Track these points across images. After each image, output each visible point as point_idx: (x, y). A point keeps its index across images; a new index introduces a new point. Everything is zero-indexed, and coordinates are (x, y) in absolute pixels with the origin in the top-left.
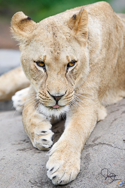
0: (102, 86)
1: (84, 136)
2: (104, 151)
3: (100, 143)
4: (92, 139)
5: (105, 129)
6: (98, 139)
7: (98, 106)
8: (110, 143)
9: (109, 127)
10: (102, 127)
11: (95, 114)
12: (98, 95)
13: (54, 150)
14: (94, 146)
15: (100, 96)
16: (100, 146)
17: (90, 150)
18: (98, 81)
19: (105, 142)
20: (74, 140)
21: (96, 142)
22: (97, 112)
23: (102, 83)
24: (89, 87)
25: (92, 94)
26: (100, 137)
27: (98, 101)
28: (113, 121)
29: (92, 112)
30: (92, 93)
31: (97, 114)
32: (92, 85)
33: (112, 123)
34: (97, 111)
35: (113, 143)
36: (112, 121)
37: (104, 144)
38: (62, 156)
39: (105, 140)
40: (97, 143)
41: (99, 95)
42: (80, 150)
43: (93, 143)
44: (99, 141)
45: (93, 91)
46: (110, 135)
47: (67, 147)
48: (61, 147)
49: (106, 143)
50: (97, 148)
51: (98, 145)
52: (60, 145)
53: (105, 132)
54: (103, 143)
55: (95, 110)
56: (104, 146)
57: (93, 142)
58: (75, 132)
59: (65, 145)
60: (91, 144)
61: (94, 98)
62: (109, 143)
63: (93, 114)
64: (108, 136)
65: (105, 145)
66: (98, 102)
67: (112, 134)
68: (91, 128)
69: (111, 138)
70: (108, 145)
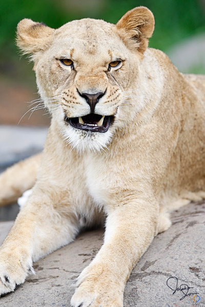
0: (157, 177)
1: (132, 258)
2: (159, 285)
3: (154, 272)
4: (142, 266)
5: (161, 250)
6: (150, 265)
7: (156, 209)
8: (169, 272)
9: (168, 247)
10: (156, 248)
11: (152, 223)
12: (153, 191)
13: (84, 278)
14: (144, 276)
15: (157, 193)
16: (153, 277)
17: (138, 283)
18: (147, 169)
19: (160, 271)
20: (116, 263)
21: (147, 271)
22: (155, 220)
23: (156, 172)
24: (133, 178)
25: (142, 189)
26: (153, 263)
27: (155, 201)
28: (174, 238)
29: (149, 221)
30: (141, 186)
31: (155, 222)
32: (139, 174)
33: (172, 241)
34: (155, 218)
35: (174, 272)
36: (172, 239)
37: (160, 273)
38: (96, 286)
39: (162, 267)
40: (149, 272)
41: (155, 192)
42: (124, 279)
43: (142, 272)
44: (151, 268)
45: (141, 185)
46: (168, 259)
47: (104, 273)
48: (95, 273)
49: (163, 272)
50: (148, 280)
51: (150, 275)
52: (93, 270)
53: (161, 255)
54: (157, 271)
55: (153, 216)
56: (160, 276)
57: (143, 270)
58: (118, 251)
59: (100, 270)
60: (140, 272)
61: (148, 197)
62: (167, 272)
63: (149, 225)
64: (166, 261)
65: (162, 275)
66: (155, 203)
67: (172, 258)
68: (144, 247)
69: (170, 264)
70: (165, 275)
